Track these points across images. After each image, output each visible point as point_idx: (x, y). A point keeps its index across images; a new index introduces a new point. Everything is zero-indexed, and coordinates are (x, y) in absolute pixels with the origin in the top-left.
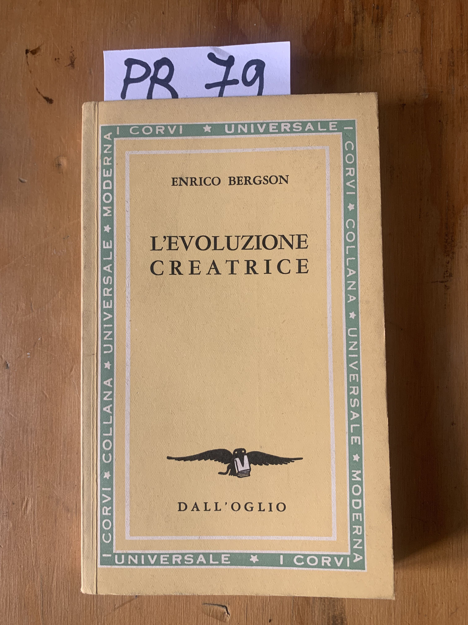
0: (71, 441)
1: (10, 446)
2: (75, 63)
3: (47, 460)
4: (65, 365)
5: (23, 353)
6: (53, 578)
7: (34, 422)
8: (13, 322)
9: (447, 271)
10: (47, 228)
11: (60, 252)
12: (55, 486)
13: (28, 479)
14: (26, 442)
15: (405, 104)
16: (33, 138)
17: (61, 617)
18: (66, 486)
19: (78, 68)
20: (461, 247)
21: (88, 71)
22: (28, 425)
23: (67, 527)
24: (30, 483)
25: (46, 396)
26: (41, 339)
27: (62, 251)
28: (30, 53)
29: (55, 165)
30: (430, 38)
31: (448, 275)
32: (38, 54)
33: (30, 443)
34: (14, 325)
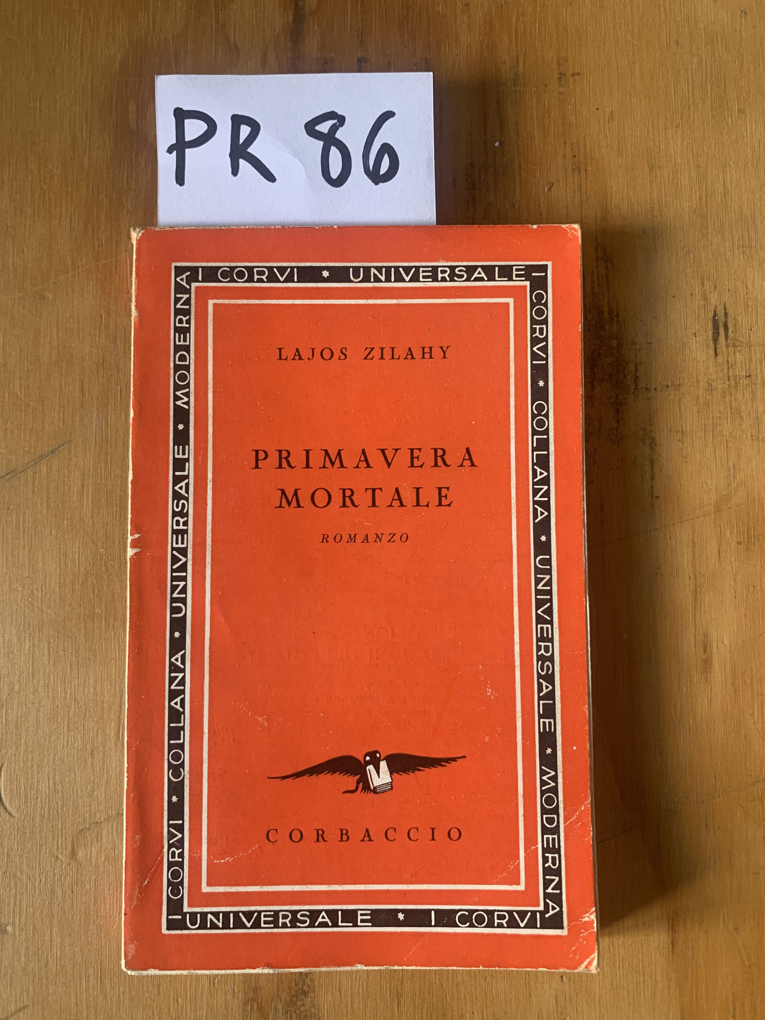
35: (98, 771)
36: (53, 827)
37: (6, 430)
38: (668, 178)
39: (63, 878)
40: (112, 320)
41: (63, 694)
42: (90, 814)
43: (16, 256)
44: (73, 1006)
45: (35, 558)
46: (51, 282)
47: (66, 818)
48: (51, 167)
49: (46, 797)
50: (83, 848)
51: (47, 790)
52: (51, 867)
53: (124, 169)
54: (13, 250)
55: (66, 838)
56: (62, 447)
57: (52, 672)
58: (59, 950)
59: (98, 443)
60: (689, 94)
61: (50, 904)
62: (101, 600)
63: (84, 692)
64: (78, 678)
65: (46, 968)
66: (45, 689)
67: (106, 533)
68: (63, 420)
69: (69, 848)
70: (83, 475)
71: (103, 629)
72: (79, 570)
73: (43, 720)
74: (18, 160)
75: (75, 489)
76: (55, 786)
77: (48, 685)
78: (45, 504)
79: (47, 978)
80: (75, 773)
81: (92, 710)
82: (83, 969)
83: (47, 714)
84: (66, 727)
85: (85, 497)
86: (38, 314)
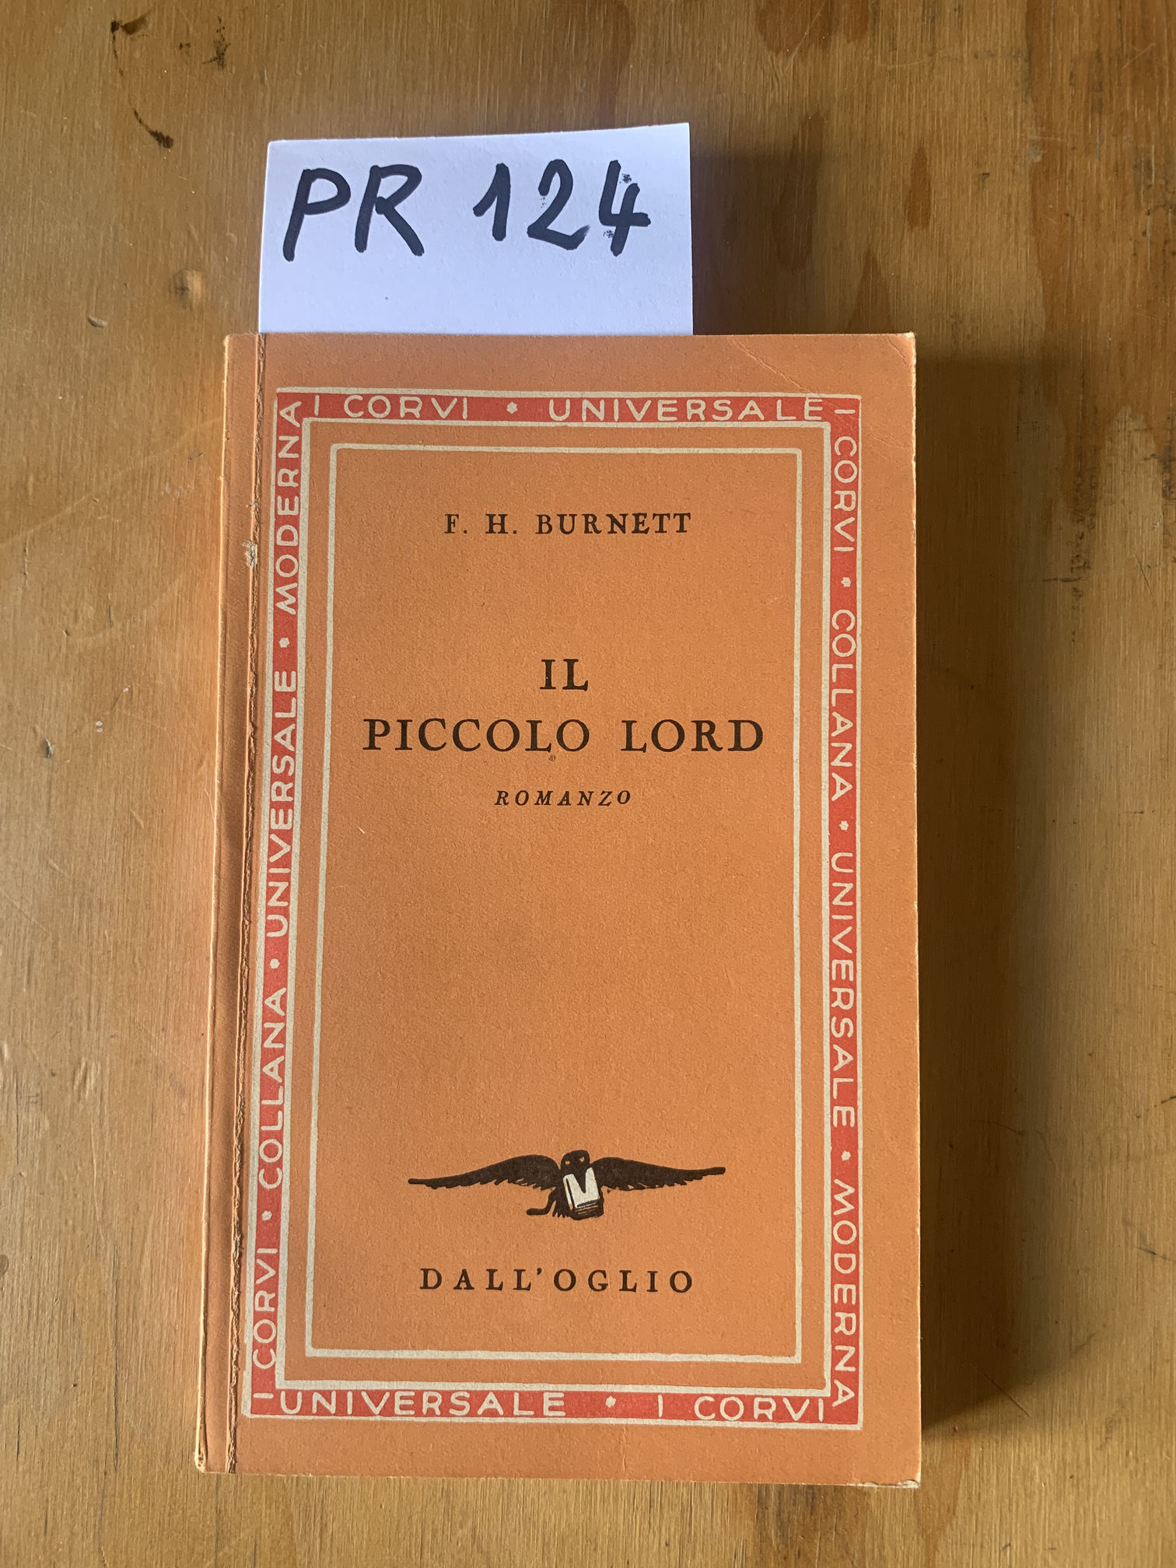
0: (195, 930)
1: (50, 939)
2: (226, 57)
3: (136, 974)
4: (186, 752)
5: (87, 720)
6: (142, 1252)
7: (108, 883)
8: (64, 650)
9: (1078, 556)
10: (150, 432)
11: (180, 490)
12: (153, 1035)
13: (89, 1018)
14: (87, 929)
15: (988, 174)
16: (124, 225)
17: (160, 1342)
18: (179, 1035)
19: (234, 69)
20: (1113, 503)
21: (256, 76)
22: (92, 891)
23: (179, 1132)
24: (93, 1026)
25: (137, 824)
26: (131, 690)
27: (185, 488)
28: (120, 29)
29: (173, 289)
30: (1049, 26)
31: (1081, 564)
32: (140, 33)
33: (95, 933)
34: (67, 657)
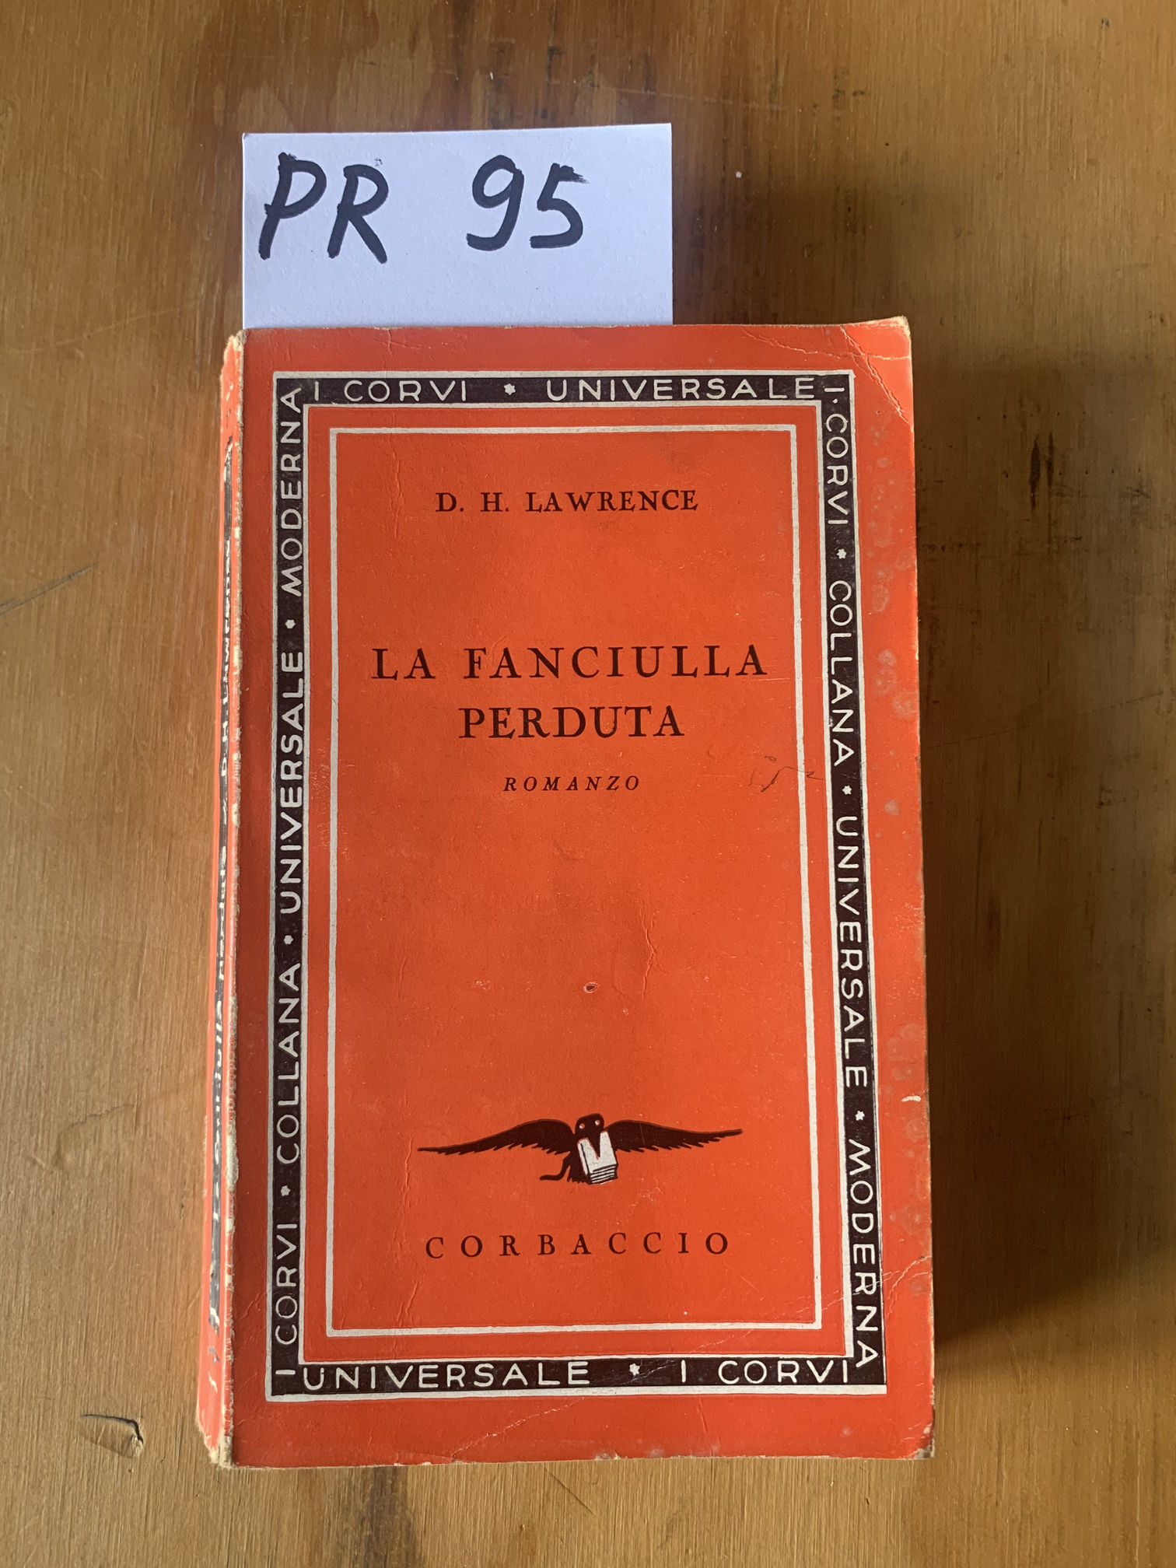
35: (102, 1040)
36: (31, 1117)
37: (4, 542)
38: (982, 250)
39: (41, 1192)
40: (169, 396)
41: (59, 927)
42: (87, 1103)
43: (35, 295)
44: (42, 1378)
45: (34, 728)
46: (85, 335)
47: (52, 1105)
48: (96, 170)
49: (24, 1073)
50: (73, 1149)
51: (27, 1064)
52: (24, 1175)
53: (201, 181)
54: (33, 287)
55: (49, 1135)
56: (84, 572)
57: (46, 893)
58: (27, 1295)
59: (136, 570)
60: (1019, 131)
61: (19, 1228)
62: (124, 796)
63: (90, 925)
64: (84, 904)
65: (7, 1320)
66: (33, 917)
67: (139, 699)
68: (88, 532)
69: (53, 1149)
70: (112, 615)
71: (125, 837)
72: (95, 748)
73: (28, 962)
74: (49, 158)
75: (99, 634)
76: (38, 1058)
77: (39, 912)
78: (53, 653)
79: (7, 1335)
80: (69, 1043)
81: (100, 953)
82: (60, 1325)
83: (34, 953)
84: (60, 974)
85: (112, 646)
86: (63, 379)
